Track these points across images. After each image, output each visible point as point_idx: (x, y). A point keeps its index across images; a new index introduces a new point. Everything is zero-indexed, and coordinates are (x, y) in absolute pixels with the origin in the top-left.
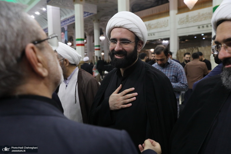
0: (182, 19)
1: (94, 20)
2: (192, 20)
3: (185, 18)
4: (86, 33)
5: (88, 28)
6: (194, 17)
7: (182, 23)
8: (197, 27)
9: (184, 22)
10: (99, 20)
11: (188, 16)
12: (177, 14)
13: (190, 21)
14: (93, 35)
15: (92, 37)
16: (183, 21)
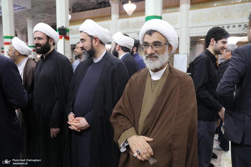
0: (123, 24)
1: (27, 16)
2: (132, 26)
3: (126, 24)
4: (17, 30)
5: (19, 25)
6: (134, 23)
7: (123, 28)
8: (137, 33)
9: (125, 28)
10: (33, 17)
11: (128, 22)
12: (118, 19)
13: (130, 27)
14: (27, 33)
15: (25, 36)
16: (125, 26)
